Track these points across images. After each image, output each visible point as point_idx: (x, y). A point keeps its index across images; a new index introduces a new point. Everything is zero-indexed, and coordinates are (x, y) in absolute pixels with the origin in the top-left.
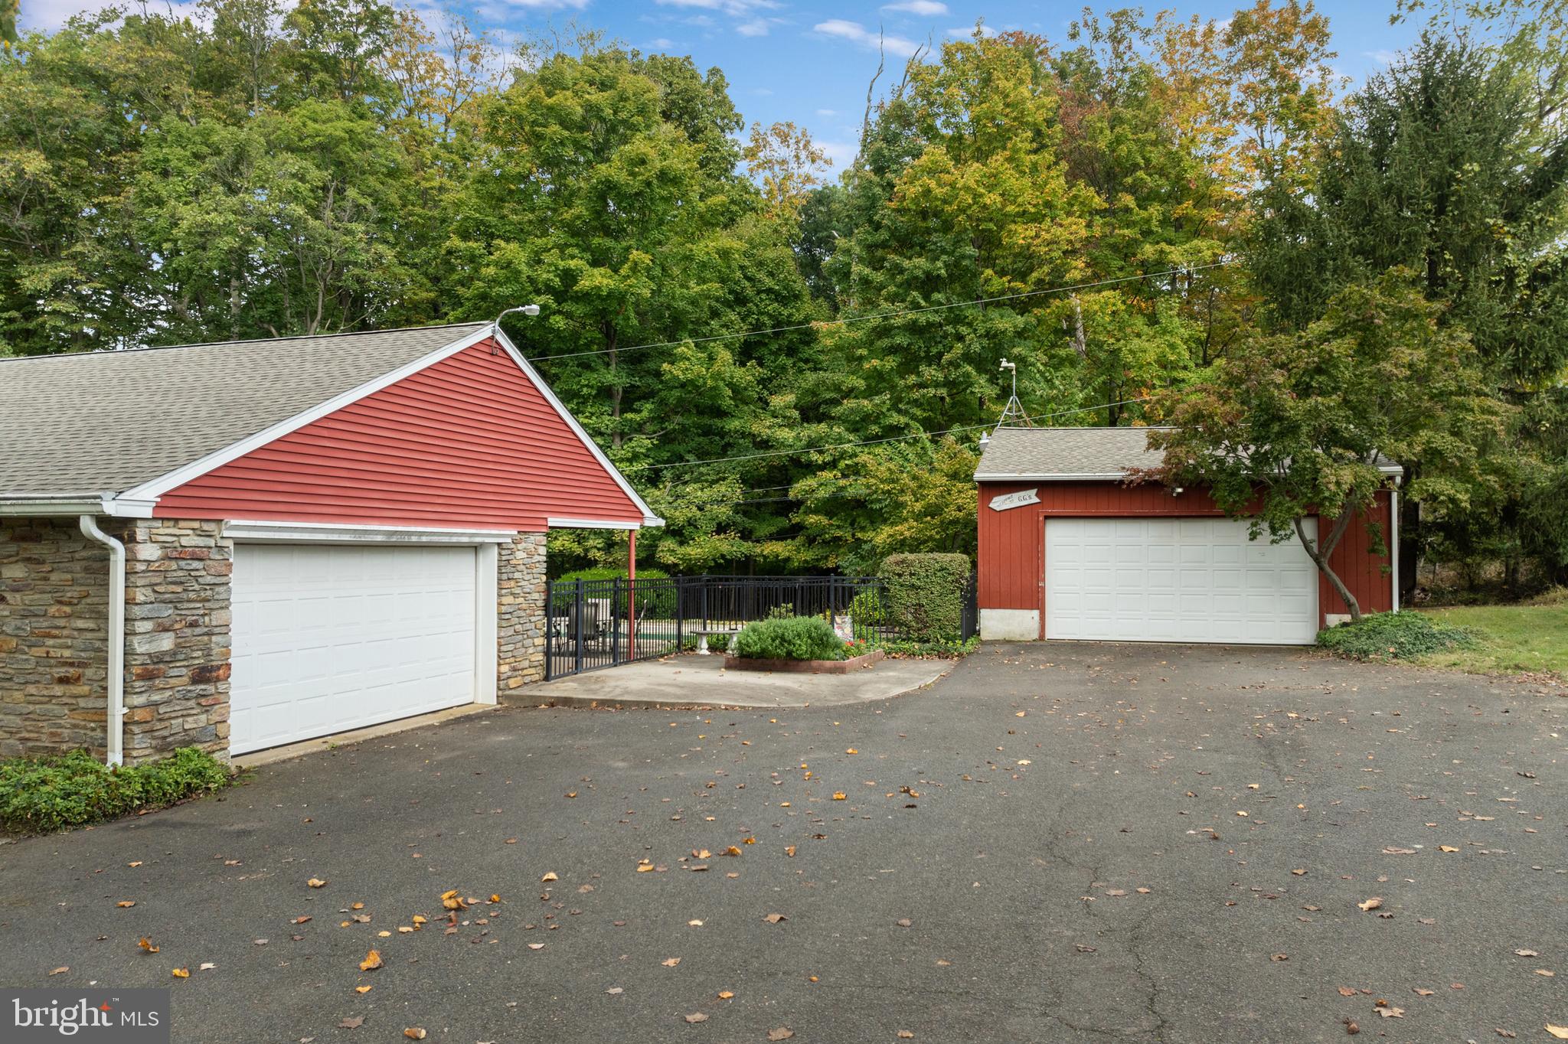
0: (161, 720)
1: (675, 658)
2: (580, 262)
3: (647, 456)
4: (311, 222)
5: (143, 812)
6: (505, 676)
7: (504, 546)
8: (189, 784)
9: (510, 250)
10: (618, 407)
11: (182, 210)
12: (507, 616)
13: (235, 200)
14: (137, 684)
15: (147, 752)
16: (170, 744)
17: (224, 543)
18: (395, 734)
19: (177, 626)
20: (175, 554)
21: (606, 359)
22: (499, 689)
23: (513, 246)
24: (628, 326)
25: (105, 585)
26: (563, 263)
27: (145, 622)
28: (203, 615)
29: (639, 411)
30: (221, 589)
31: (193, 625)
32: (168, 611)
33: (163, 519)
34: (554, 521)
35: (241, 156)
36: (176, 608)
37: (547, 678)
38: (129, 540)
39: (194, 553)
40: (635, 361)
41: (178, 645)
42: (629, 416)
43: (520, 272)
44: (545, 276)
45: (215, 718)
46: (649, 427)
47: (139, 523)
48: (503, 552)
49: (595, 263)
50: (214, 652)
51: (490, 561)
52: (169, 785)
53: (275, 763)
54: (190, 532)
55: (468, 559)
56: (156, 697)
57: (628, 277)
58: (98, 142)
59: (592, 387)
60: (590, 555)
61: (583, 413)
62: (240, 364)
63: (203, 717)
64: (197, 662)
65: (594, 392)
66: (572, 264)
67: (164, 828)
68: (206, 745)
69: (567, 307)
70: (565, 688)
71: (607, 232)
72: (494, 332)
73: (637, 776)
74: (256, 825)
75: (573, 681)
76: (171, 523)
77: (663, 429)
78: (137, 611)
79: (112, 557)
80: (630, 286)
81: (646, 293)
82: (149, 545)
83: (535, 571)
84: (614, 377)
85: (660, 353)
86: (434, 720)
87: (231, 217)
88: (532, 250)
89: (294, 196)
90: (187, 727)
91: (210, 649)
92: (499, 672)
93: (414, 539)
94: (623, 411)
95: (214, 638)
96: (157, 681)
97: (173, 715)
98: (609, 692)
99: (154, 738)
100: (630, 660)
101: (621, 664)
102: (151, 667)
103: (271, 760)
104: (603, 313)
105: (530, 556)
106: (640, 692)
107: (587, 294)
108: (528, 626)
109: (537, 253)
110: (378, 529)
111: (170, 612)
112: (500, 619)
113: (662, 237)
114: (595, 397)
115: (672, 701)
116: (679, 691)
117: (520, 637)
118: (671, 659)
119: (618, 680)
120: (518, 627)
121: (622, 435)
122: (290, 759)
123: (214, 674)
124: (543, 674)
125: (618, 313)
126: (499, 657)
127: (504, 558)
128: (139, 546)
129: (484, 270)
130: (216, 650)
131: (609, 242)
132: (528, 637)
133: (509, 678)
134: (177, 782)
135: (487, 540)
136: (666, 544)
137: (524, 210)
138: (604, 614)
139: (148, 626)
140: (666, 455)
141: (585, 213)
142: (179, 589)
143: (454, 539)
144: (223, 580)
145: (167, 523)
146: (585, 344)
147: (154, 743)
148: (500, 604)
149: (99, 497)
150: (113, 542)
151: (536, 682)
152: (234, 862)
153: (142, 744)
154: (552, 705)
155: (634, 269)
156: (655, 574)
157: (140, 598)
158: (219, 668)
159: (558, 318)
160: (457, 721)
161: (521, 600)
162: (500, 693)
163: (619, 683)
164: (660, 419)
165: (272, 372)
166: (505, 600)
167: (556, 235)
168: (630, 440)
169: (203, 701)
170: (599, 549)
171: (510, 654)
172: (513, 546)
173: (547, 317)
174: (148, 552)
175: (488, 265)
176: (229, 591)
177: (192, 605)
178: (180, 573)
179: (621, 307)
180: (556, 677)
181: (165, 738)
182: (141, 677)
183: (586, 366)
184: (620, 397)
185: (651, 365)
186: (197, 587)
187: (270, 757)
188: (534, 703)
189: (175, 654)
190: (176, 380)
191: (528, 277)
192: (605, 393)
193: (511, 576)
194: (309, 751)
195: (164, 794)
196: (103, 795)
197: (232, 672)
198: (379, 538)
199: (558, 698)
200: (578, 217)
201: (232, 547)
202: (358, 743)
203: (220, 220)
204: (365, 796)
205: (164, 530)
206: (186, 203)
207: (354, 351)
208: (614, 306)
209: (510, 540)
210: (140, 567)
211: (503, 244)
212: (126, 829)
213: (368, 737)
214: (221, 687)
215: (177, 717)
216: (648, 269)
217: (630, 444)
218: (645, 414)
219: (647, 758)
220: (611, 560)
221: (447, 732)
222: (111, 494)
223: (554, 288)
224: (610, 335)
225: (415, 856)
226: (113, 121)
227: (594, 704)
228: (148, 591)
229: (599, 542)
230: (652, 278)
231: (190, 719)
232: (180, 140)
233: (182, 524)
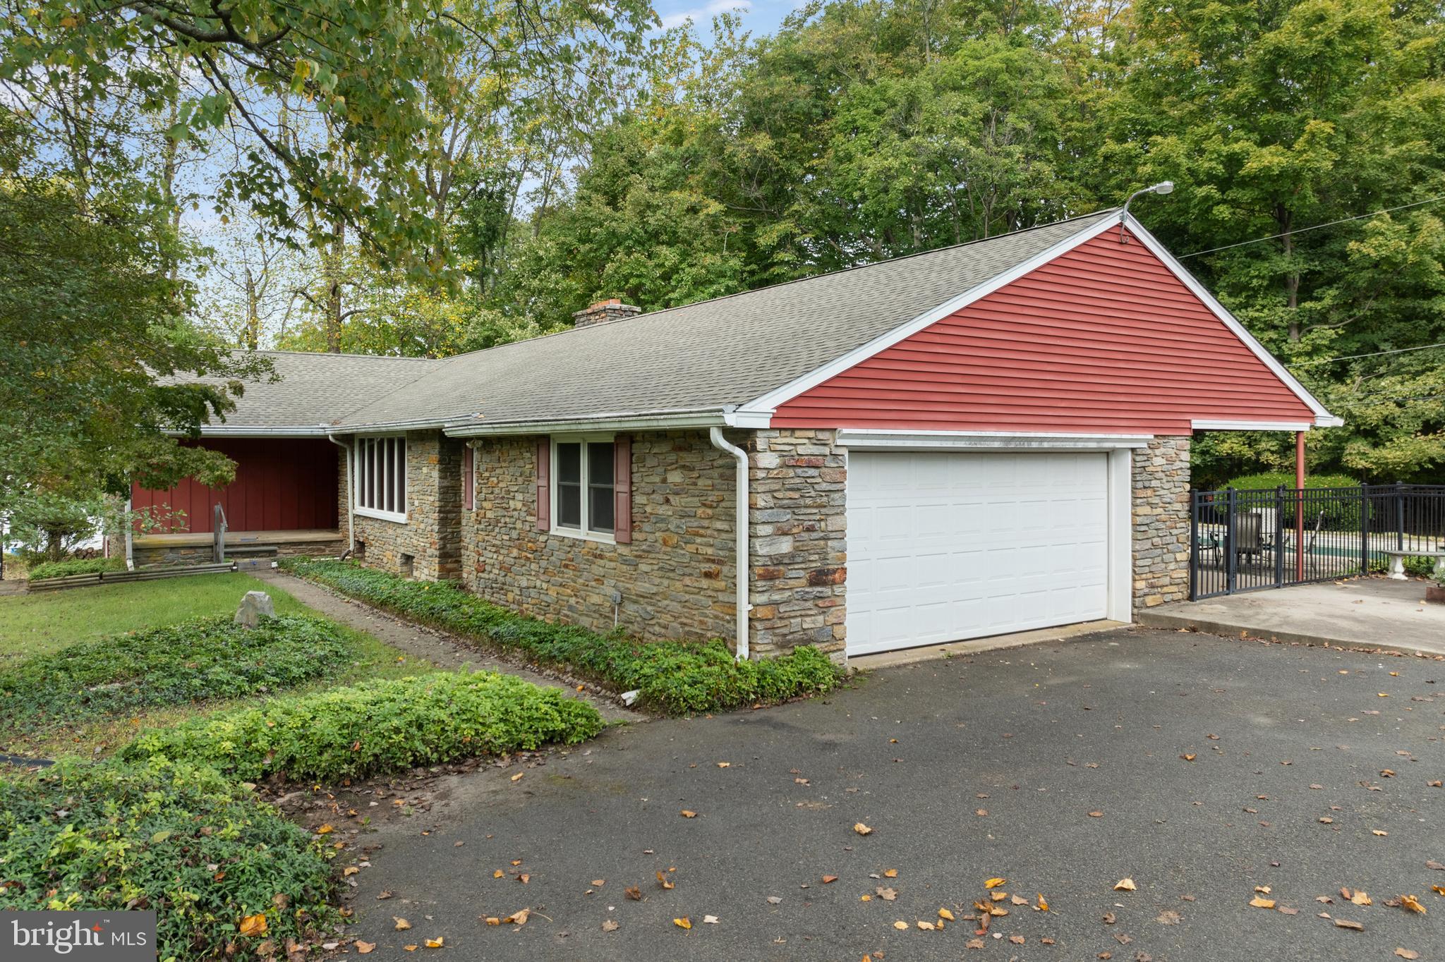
0: (781, 618)
1: (1358, 582)
2: (1246, 144)
3: (1330, 348)
4: (973, 150)
5: (757, 706)
6: (1141, 593)
7: (1139, 452)
8: (800, 683)
9: (1169, 145)
10: (1294, 296)
11: (868, 161)
12: (1143, 528)
13: (907, 143)
14: (759, 583)
15: (769, 648)
16: (789, 641)
17: (839, 451)
18: (1015, 648)
19: (795, 530)
20: (792, 462)
21: (1280, 246)
22: (1134, 606)
23: (1172, 139)
24: (1304, 206)
25: (734, 491)
26: (1226, 148)
27: (766, 526)
28: (820, 521)
29: (1319, 299)
30: (836, 496)
31: (810, 529)
32: (787, 516)
33: (780, 429)
34: (1198, 423)
35: (913, 103)
36: (794, 513)
37: (1192, 597)
38: (751, 449)
39: (810, 461)
40: (1316, 243)
41: (796, 549)
42: (1308, 305)
43: (1179, 165)
44: (1206, 165)
45: (832, 619)
46: (1334, 316)
47: (759, 434)
48: (1138, 458)
49: (1263, 143)
50: (830, 556)
51: (1123, 468)
52: (783, 682)
53: (890, 668)
54: (806, 441)
55: (1099, 467)
56: (776, 597)
57: (1305, 151)
58: (808, 115)
59: (1263, 278)
60: (1263, 459)
61: (1253, 306)
62: (878, 282)
63: (821, 618)
64: (814, 565)
65: (1265, 283)
66: (1236, 147)
67: (766, 728)
68: (823, 645)
69: (1231, 194)
70: (1211, 611)
71: (1277, 105)
72: (1122, 218)
73: (1282, 742)
74: (844, 738)
75: (1222, 603)
76: (788, 433)
77: (1350, 317)
78: (758, 516)
79: (738, 465)
80: (1307, 161)
81: (1328, 165)
82: (769, 453)
83: (1176, 478)
84: (1289, 264)
85: (1347, 232)
86: (1059, 636)
87: (906, 159)
88: (1192, 141)
89: (957, 130)
90: (805, 626)
91: (827, 553)
92: (1134, 589)
93: (1035, 445)
94: (1299, 302)
95: (830, 543)
96: (777, 582)
97: (793, 614)
98: (1264, 621)
99: (775, 635)
100: (1297, 582)
101: (1285, 585)
102: (771, 568)
103: (886, 664)
104: (1275, 195)
105: (1170, 461)
106: (1304, 624)
107: (1256, 177)
108: (1168, 539)
109: (1196, 143)
110: (995, 436)
111: (789, 517)
112: (1135, 531)
113: (1345, 100)
114: (1267, 288)
115: (1346, 639)
116: (1357, 627)
117: (1159, 551)
118: (1352, 582)
119: (1279, 606)
120: (1156, 540)
121: (1300, 327)
122: (905, 665)
123: (830, 577)
124: (1186, 593)
125: (1292, 193)
126: (1134, 571)
127: (1139, 465)
128: (759, 455)
129: (1140, 170)
130: (832, 555)
131: (1279, 117)
132: (1169, 552)
133: (1145, 595)
134: (790, 681)
135: (1118, 445)
136: (1355, 446)
137: (1183, 100)
138: (1269, 527)
139: (768, 530)
140: (1354, 346)
141: (1251, 89)
142: (796, 495)
143: (1080, 445)
144: (838, 486)
145: (784, 433)
146: (1254, 232)
147: (775, 639)
148: (1135, 515)
149: (721, 410)
150: (738, 452)
151: (1178, 601)
152: (804, 781)
153: (763, 639)
154: (1194, 630)
155: (1312, 142)
156: (1341, 481)
157: (761, 504)
158: (835, 571)
159: (1222, 208)
160: (1085, 638)
161: (1160, 511)
162: (1136, 611)
163: (1279, 610)
164: (1347, 305)
165: (900, 285)
166: (1140, 511)
167: (1218, 120)
168: (1310, 331)
169: (820, 603)
170: (1273, 452)
171: (1147, 569)
172: (1149, 451)
173: (1210, 209)
174: (768, 460)
175: (1145, 164)
176: (844, 498)
177: (809, 511)
178: (797, 480)
179: (1296, 186)
180: (1203, 597)
181: (785, 635)
182: (763, 577)
183: (1256, 256)
184: (1296, 286)
185: (1335, 247)
186: (813, 494)
187: (886, 661)
188: (1173, 626)
189: (793, 557)
190: (823, 302)
191: (1188, 169)
192: (1279, 282)
193: (1147, 484)
194: (925, 658)
195: (778, 690)
196: (723, 686)
197: (848, 576)
198: (996, 445)
199: (1201, 622)
200: (1244, 96)
201: (847, 456)
202: (976, 654)
203: (896, 164)
204: (960, 719)
205: (783, 440)
206: (870, 155)
207: (978, 257)
208: (1288, 185)
209: (1145, 445)
210: (760, 474)
211: (1159, 139)
212: (736, 722)
213: (986, 649)
214: (837, 590)
215: (795, 617)
216: (1329, 138)
217: (1309, 336)
218: (1328, 301)
219: (1299, 716)
220: (1287, 464)
221: (1070, 652)
222: (733, 407)
223: (1216, 176)
224: (1283, 218)
225: (980, 812)
226: (818, 97)
227: (1244, 634)
228: (768, 497)
229: (1273, 445)
230: (1332, 148)
231: (808, 619)
232: (863, 102)
233: (798, 434)
